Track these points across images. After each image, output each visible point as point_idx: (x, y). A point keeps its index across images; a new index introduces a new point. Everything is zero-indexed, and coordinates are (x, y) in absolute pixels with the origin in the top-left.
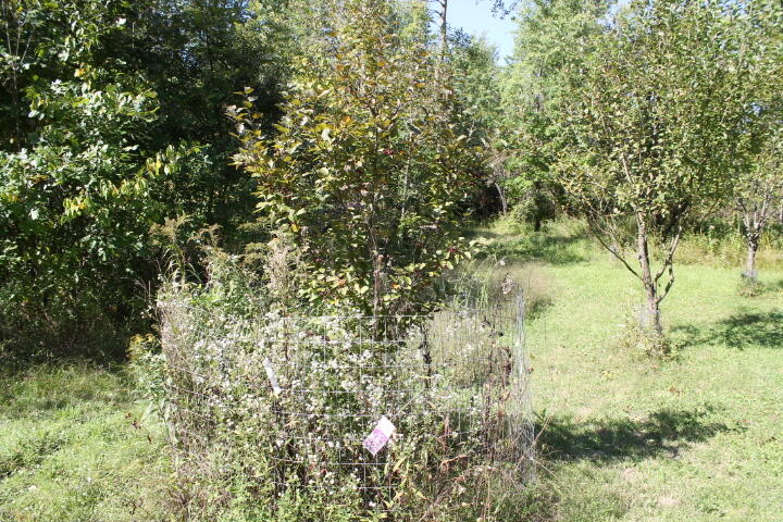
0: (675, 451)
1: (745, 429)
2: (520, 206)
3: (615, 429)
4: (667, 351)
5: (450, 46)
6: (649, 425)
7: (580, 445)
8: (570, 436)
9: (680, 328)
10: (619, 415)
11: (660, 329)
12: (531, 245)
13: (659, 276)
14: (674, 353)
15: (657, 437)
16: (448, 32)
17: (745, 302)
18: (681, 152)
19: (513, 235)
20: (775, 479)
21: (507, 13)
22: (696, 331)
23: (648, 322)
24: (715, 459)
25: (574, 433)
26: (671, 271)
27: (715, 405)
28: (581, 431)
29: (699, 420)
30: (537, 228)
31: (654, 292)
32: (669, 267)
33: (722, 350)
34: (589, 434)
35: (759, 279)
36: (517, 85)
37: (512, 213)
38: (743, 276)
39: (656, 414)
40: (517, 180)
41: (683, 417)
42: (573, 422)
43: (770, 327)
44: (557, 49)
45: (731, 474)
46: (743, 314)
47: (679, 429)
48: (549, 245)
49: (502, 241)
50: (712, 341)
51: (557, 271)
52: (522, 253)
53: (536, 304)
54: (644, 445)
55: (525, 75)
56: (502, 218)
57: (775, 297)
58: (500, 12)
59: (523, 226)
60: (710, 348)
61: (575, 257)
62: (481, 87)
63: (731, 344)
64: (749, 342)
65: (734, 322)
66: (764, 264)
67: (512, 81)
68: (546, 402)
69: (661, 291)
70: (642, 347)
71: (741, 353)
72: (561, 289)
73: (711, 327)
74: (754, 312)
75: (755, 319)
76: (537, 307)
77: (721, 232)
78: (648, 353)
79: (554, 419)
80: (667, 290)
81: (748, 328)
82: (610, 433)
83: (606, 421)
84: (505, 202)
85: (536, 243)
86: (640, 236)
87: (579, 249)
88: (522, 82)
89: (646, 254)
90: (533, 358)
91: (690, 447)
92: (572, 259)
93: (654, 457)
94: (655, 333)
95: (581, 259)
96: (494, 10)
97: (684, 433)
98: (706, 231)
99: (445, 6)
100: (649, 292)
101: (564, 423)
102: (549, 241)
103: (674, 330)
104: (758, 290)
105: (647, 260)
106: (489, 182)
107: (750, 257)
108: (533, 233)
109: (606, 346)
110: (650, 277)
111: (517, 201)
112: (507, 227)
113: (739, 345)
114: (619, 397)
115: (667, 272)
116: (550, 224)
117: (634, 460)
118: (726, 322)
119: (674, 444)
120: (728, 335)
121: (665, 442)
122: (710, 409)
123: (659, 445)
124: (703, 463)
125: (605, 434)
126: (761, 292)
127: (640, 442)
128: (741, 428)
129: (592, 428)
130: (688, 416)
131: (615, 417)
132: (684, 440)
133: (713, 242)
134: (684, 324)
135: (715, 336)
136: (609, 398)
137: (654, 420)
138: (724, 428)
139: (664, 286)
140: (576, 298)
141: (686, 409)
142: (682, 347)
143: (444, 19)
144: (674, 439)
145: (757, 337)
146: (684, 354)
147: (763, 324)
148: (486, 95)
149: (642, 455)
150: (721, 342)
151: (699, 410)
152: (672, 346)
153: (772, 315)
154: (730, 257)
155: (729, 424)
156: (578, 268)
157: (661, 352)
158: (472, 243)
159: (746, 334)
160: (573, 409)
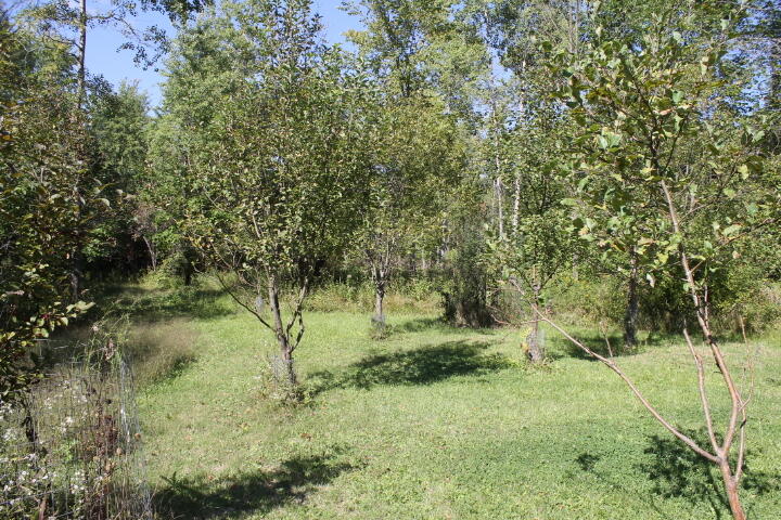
0: (302, 496)
1: (365, 465)
2: (170, 259)
3: (247, 483)
4: (301, 398)
5: (89, 93)
6: (279, 474)
7: (210, 505)
8: (200, 496)
9: (317, 374)
10: (252, 468)
11: (294, 379)
12: (179, 300)
13: (289, 327)
14: (307, 399)
15: (286, 485)
16: (86, 78)
17: (375, 345)
18: (301, 209)
19: (162, 290)
20: (386, 507)
21: (150, 64)
22: (331, 376)
23: (283, 372)
24: (337, 498)
25: (205, 492)
26: (301, 321)
27: (342, 446)
28: (213, 490)
29: (327, 462)
30: (188, 282)
31: (286, 342)
32: (298, 318)
33: (351, 392)
34: (221, 491)
35: (387, 323)
36: (164, 138)
37: (162, 267)
38: (373, 320)
39: (287, 462)
40: (165, 233)
41: (312, 461)
42: (205, 481)
43: (395, 366)
44: (205, 104)
45: (351, 510)
46: (373, 356)
47: (307, 474)
48: (198, 299)
49: (150, 297)
50: (344, 385)
51: (203, 325)
52: (169, 308)
53: (179, 361)
54: (273, 494)
55: (173, 128)
56: (151, 272)
57: (400, 339)
58: (143, 62)
59: (173, 280)
60: (341, 391)
61: (223, 310)
62: (129, 137)
63: (360, 386)
64: (376, 382)
65: (365, 364)
66: (394, 309)
67: (159, 133)
68: (180, 463)
69: (293, 341)
70: (276, 396)
71: (368, 394)
72: (205, 344)
73: (343, 371)
74: (382, 353)
75: (382, 359)
76: (180, 364)
77: (358, 280)
78: (283, 402)
79: (186, 481)
80: (298, 340)
81: (376, 368)
82: (242, 487)
83: (238, 476)
84: (154, 255)
85: (185, 298)
86: (270, 290)
87: (227, 302)
88: (169, 135)
89: (277, 306)
90: (169, 418)
91: (316, 490)
92: (221, 313)
93: (282, 506)
94: (288, 382)
95: (229, 312)
96: (136, 60)
97: (311, 478)
98: (344, 281)
99: (82, 50)
100: (281, 343)
101: (196, 484)
102: (199, 295)
103: (310, 376)
104: (386, 332)
105: (278, 312)
106: (136, 236)
107: (378, 302)
108: (182, 288)
109: (245, 399)
110: (281, 328)
111: (167, 255)
112: (155, 283)
113: (367, 386)
114: (254, 448)
115: (297, 323)
116: (200, 278)
117: (263, 512)
118: (358, 365)
119: (302, 489)
120: (359, 377)
121: (295, 490)
122: (337, 450)
123: (289, 493)
124: (327, 503)
125: (236, 489)
126: (389, 334)
127: (269, 493)
128: (363, 464)
129: (224, 485)
130: (317, 459)
131: (248, 471)
132: (310, 485)
133: (351, 290)
134: (321, 370)
135: (347, 380)
136: (243, 452)
137: (285, 468)
138: (347, 467)
139: (295, 335)
140: (220, 352)
141: (316, 453)
142: (317, 392)
143: (82, 65)
144: (302, 484)
145: (384, 377)
146: (317, 400)
147: (389, 364)
148: (135, 145)
149: (270, 506)
150: (352, 384)
151: (327, 453)
152: (305, 393)
153: (397, 355)
154: (365, 303)
155: (352, 462)
156: (225, 322)
157: (295, 400)
158: (70, 308)
159: (374, 375)
160: (206, 468)
